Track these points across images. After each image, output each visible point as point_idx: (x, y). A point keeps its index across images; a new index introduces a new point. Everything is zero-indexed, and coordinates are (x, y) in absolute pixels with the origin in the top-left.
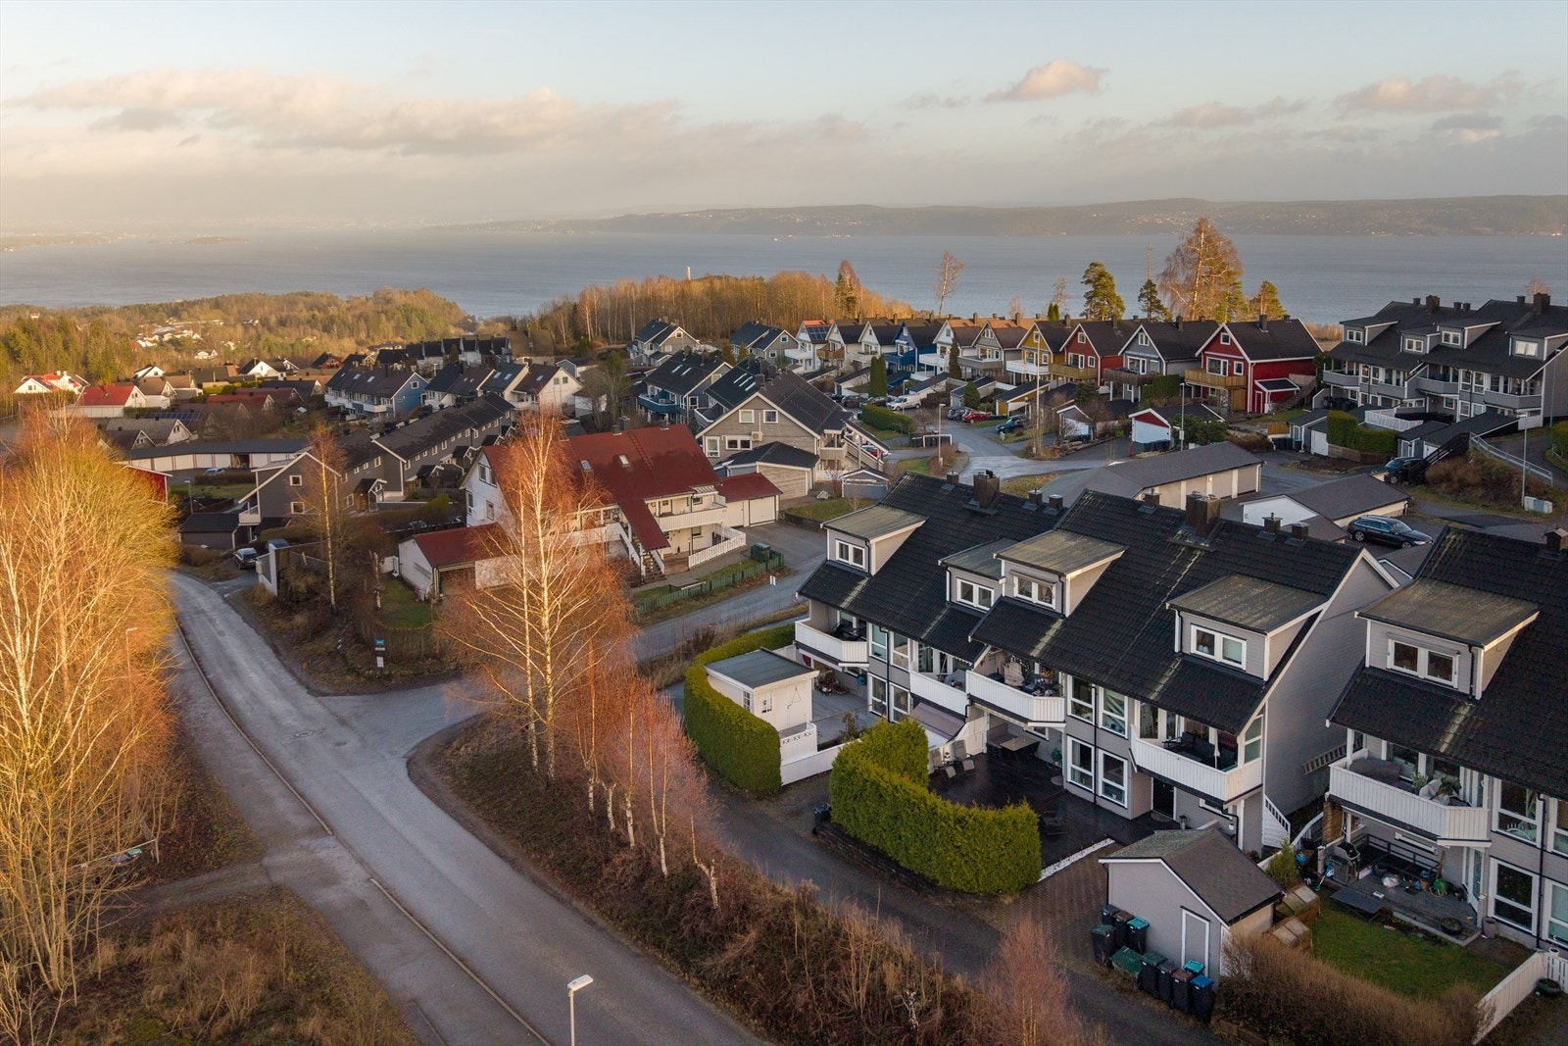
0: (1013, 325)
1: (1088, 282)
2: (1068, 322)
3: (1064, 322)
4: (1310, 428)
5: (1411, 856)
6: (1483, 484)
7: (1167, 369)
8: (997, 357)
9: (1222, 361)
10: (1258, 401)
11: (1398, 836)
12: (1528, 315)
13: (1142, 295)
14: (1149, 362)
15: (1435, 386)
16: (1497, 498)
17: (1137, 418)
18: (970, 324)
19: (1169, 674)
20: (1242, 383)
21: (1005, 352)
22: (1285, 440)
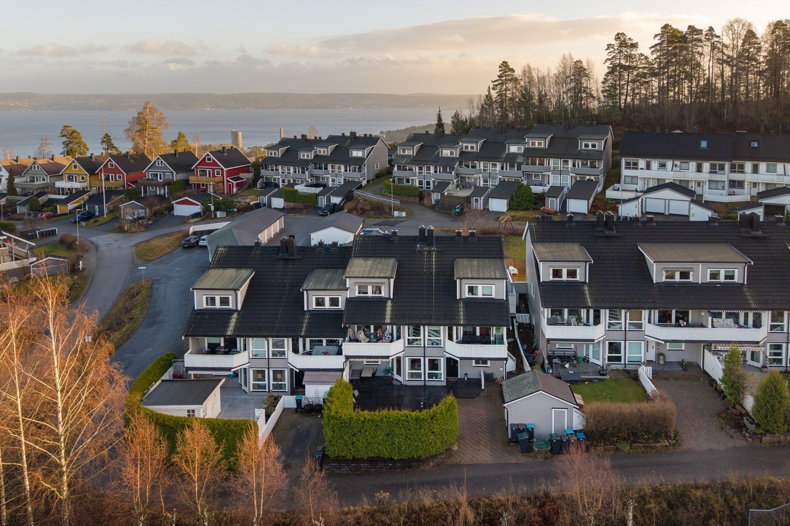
0: (51, 161)
1: (63, 136)
2: (93, 157)
3: (91, 158)
4: (271, 196)
5: (563, 353)
6: (372, 209)
7: (177, 177)
8: (44, 180)
9: (208, 170)
10: (230, 187)
11: (557, 346)
12: (349, 141)
13: (103, 142)
14: (164, 175)
15: (317, 172)
16: (381, 214)
17: (177, 203)
18: (15, 163)
19: (461, 309)
20: (222, 180)
21: (50, 177)
22: (258, 203)
